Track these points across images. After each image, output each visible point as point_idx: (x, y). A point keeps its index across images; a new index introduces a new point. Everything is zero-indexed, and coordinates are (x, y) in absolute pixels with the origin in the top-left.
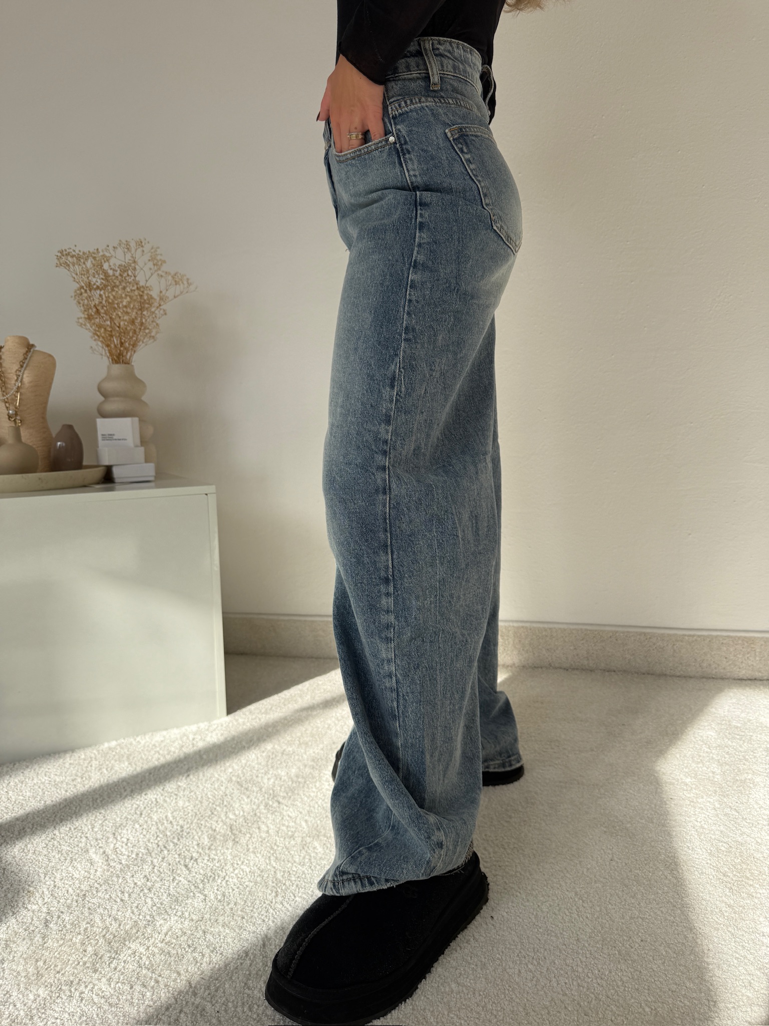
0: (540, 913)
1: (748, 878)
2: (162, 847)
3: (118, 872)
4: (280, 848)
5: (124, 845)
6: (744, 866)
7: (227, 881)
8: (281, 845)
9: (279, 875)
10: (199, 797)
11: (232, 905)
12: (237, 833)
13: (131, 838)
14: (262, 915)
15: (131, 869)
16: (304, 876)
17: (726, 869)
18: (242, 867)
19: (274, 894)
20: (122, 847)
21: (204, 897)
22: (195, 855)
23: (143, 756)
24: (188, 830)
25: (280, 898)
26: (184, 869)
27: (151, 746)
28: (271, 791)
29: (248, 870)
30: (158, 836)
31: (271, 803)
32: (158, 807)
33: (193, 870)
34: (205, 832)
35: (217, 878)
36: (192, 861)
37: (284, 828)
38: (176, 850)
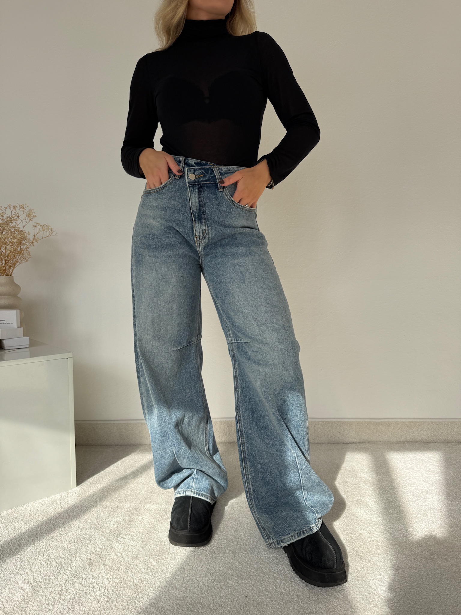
0: (277, 585)
1: (367, 552)
2: (63, 574)
3: (41, 593)
4: (131, 566)
5: (39, 575)
6: (365, 546)
7: (107, 589)
8: (132, 563)
9: (136, 582)
10: (76, 540)
11: (115, 603)
12: (105, 559)
13: (42, 571)
14: (134, 606)
15: (48, 590)
16: (150, 580)
17: (357, 548)
18: (114, 580)
19: (137, 593)
20: (38, 577)
21: (97, 601)
22: (83, 576)
23: (32, 518)
24: (75, 561)
25: (140, 595)
26: (80, 586)
27: (35, 511)
28: (117, 532)
29: (117, 581)
30: (58, 568)
31: (119, 539)
32: (52, 549)
33: (85, 585)
34: (85, 561)
35: (101, 588)
36: (83, 580)
37: (130, 553)
38: (72, 575)
